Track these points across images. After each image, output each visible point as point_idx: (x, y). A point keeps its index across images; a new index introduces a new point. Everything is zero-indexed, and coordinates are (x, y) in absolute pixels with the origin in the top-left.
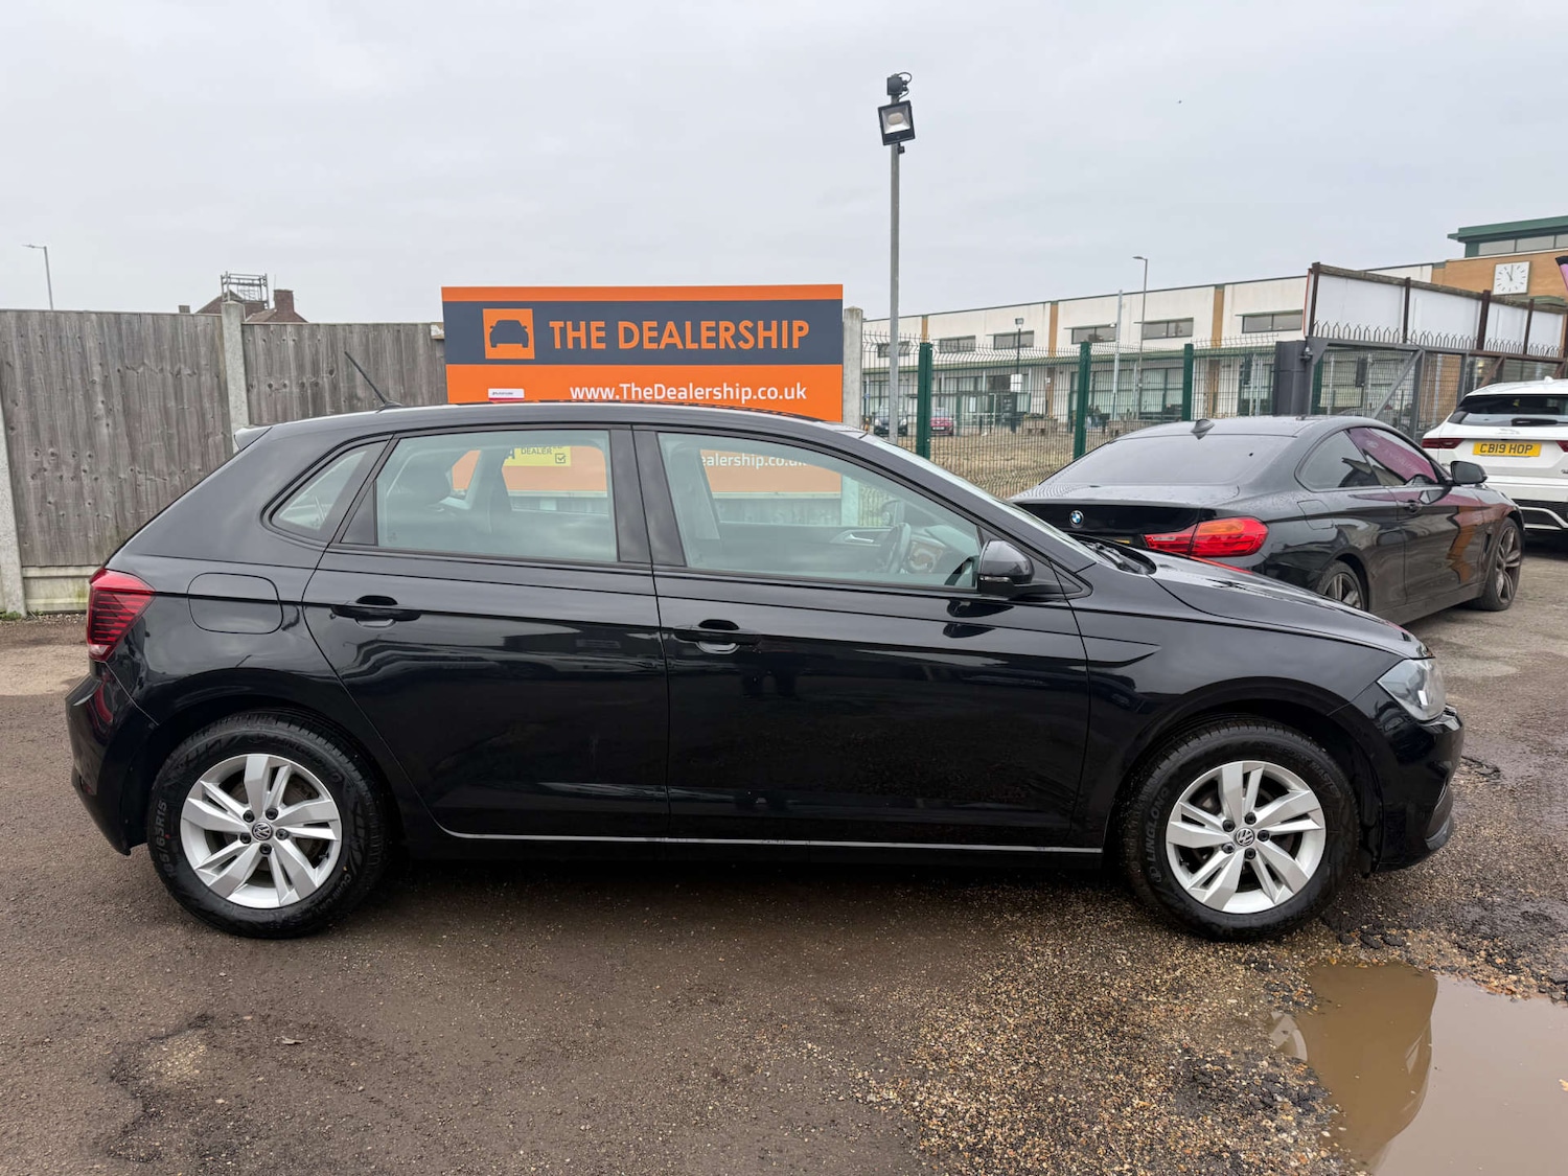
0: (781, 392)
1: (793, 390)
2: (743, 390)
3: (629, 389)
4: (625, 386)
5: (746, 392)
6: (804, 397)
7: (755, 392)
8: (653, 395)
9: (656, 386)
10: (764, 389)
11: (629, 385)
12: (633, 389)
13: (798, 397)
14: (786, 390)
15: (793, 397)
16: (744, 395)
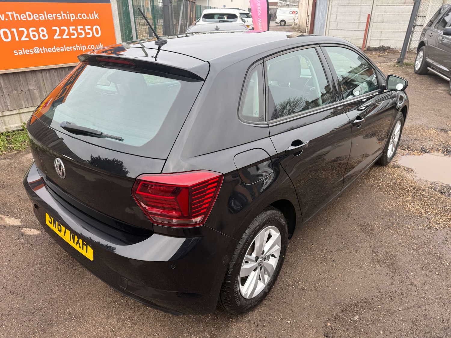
0: (88, 16)
1: (92, 14)
2: (71, 15)
3: (12, 15)
4: (10, 13)
5: (73, 16)
6: (98, 18)
7: (76, 16)
8: (26, 18)
9: (27, 13)
10: (80, 14)
11: (12, 13)
12: (15, 15)
13: (96, 18)
14: (90, 14)
15: (93, 18)
16: (72, 17)
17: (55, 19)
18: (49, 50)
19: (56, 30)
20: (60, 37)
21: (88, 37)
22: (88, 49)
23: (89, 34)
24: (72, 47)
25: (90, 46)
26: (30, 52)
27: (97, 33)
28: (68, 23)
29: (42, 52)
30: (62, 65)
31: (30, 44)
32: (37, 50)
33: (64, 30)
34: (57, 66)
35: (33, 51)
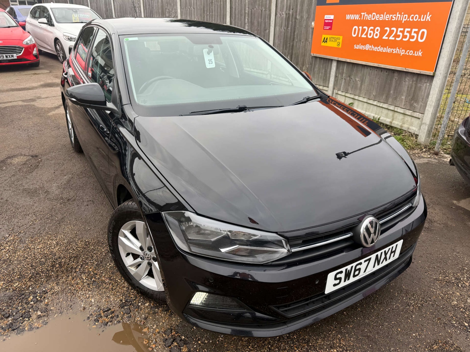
1: (425, 16)
3: (364, 16)
4: (363, 14)
7: (409, 17)
9: (373, 14)
15: (424, 20)
16: (404, 18)
17: (390, 19)
18: (375, 49)
19: (387, 30)
20: (387, 38)
21: (410, 41)
22: (406, 54)
23: (413, 37)
24: (393, 49)
25: (409, 51)
26: (363, 48)
27: (422, 38)
28: (398, 24)
29: (370, 50)
30: (378, 65)
31: (365, 41)
32: (368, 47)
33: (393, 31)
34: (374, 64)
35: (365, 47)
